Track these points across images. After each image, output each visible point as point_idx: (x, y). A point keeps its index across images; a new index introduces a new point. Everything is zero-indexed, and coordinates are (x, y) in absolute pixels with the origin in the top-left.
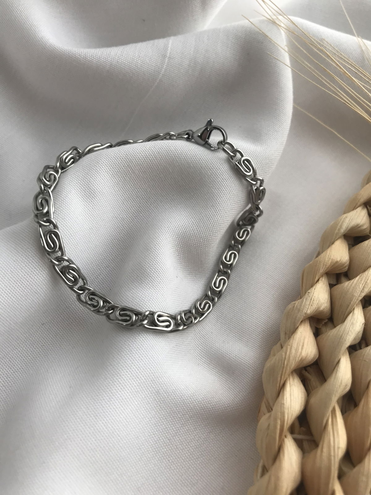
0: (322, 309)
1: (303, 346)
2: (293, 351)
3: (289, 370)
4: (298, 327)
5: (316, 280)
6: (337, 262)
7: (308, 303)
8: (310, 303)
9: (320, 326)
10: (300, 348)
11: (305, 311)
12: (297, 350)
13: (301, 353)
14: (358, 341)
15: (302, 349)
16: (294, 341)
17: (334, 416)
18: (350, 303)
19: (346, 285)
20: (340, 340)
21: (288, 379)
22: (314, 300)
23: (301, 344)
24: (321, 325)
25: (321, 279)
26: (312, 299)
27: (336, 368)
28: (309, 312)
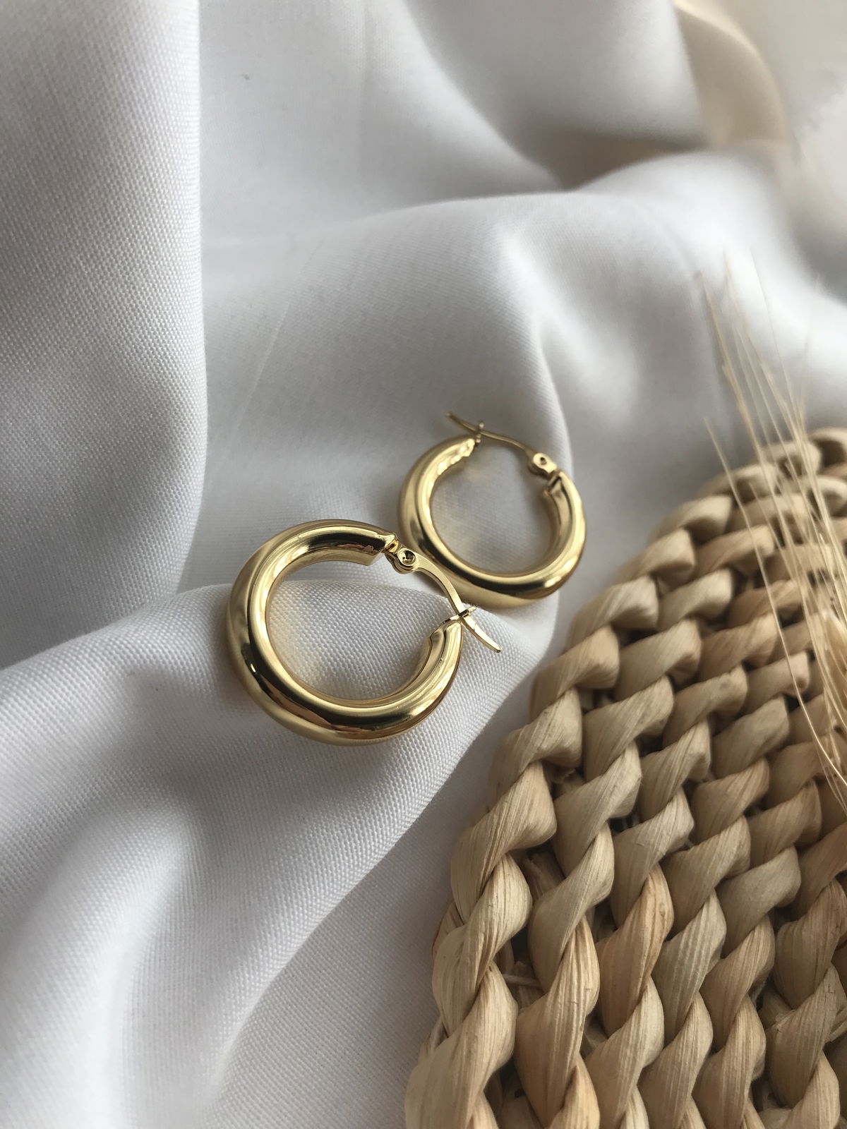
0: (567, 745)
1: (532, 804)
2: (514, 813)
3: (502, 849)
4: (523, 773)
5: (559, 693)
6: (598, 666)
7: (544, 730)
8: (547, 731)
9: (561, 781)
10: (526, 808)
11: (538, 744)
12: (519, 813)
13: (528, 817)
14: (627, 812)
15: (530, 810)
16: (516, 795)
17: (579, 937)
18: (618, 740)
19: (612, 709)
20: (598, 802)
21: (501, 864)
22: (554, 727)
23: (528, 802)
24: (563, 778)
25: (568, 693)
26: (552, 725)
27: (588, 852)
28: (545, 746)
